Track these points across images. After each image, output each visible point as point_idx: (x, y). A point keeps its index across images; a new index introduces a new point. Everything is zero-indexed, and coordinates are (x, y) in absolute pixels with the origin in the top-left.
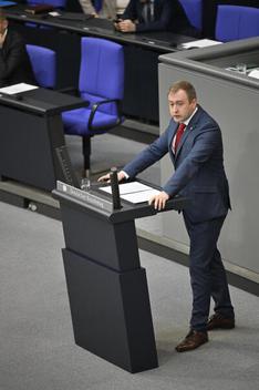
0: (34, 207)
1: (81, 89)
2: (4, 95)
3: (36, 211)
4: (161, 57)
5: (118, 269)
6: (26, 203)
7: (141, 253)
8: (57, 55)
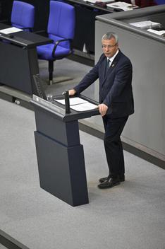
0: (18, 102)
1: (49, 31)
2: (3, 34)
3: (19, 105)
4: (97, 17)
5: (67, 144)
6: (14, 100)
7: (81, 133)
8: (35, 9)
